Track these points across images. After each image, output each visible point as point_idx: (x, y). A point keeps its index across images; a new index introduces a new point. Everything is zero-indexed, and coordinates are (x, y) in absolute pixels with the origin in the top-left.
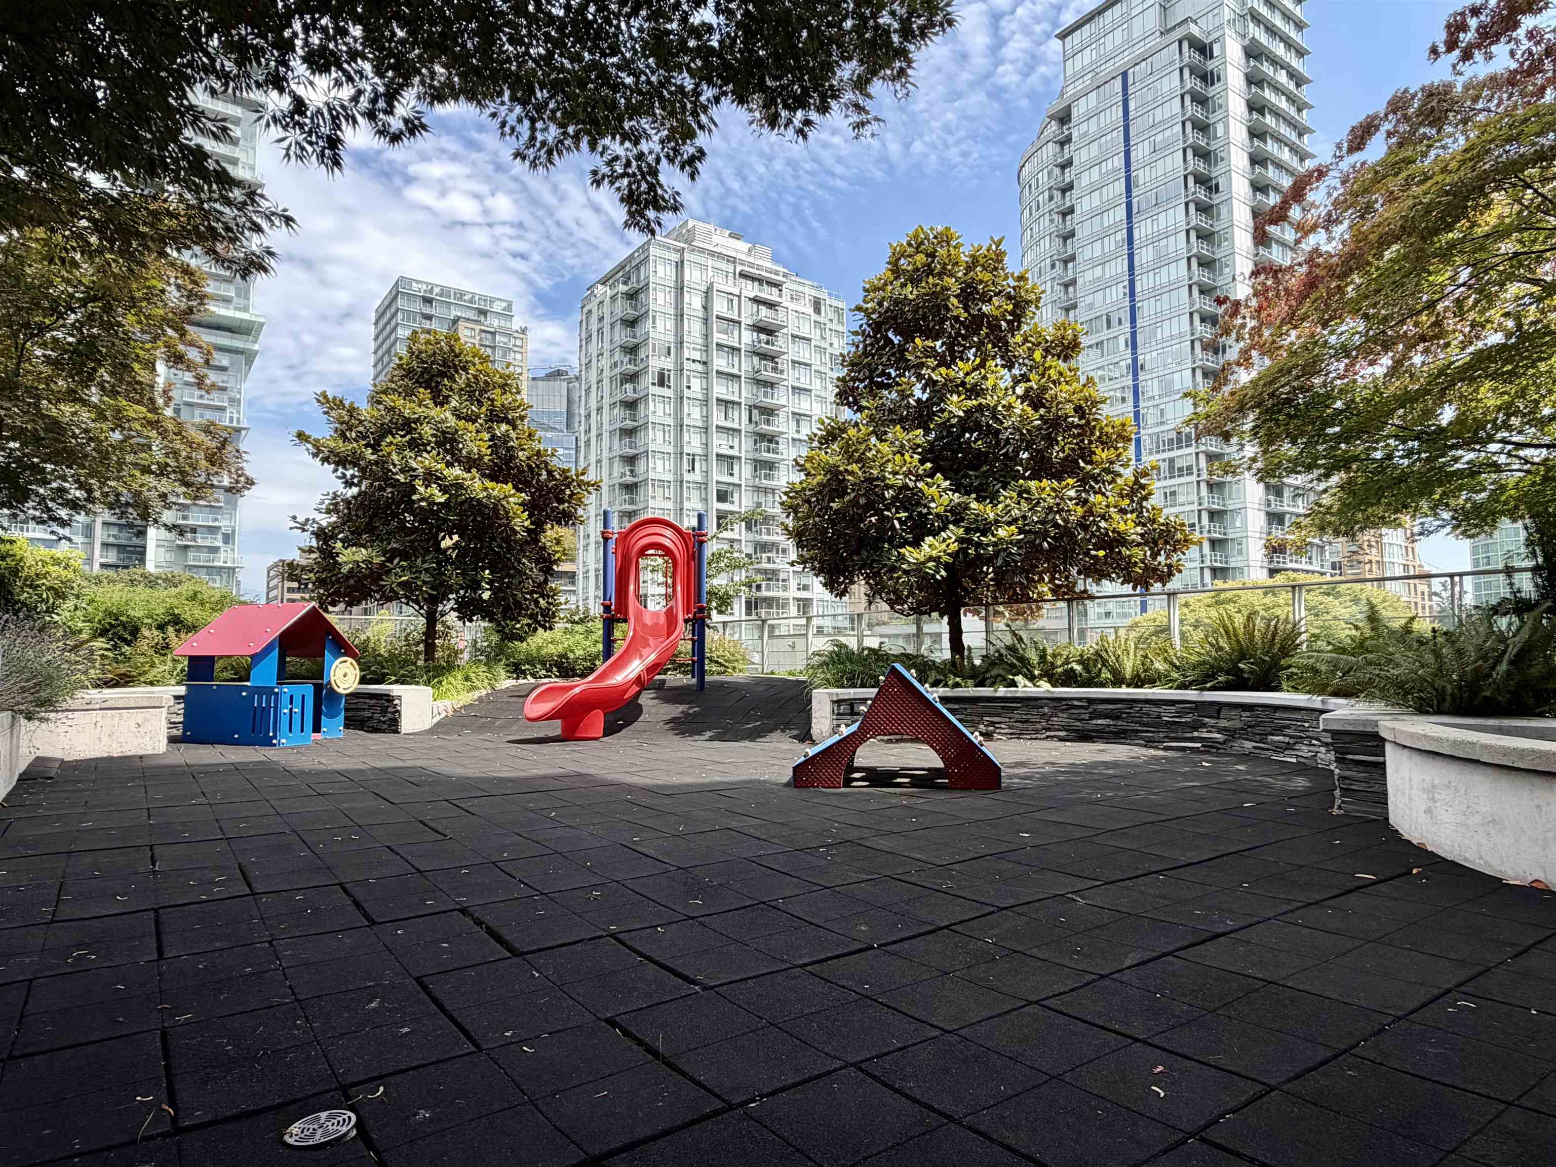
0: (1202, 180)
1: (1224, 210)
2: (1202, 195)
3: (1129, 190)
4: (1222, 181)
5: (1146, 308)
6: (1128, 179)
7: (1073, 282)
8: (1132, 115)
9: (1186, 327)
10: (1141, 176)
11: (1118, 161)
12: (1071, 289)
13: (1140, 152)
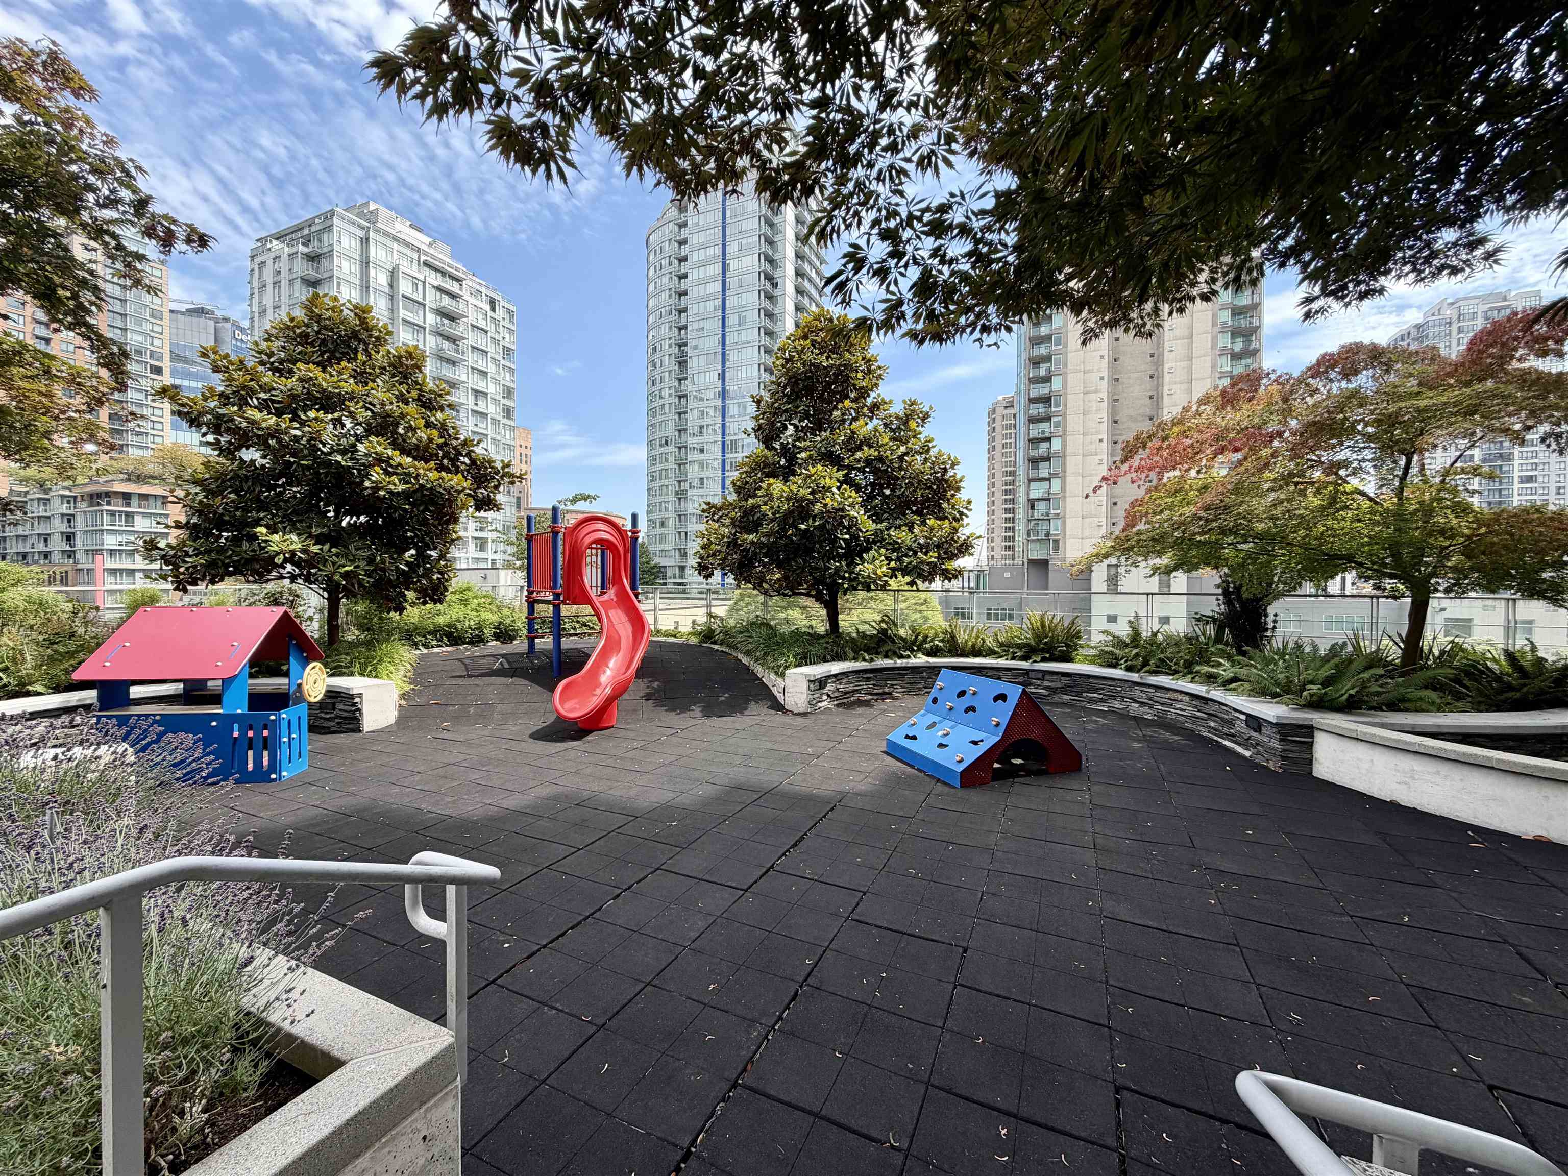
0: (769, 278)
1: (780, 302)
2: (768, 286)
3: (724, 273)
4: (779, 280)
5: (732, 356)
6: (724, 264)
7: (685, 327)
8: (728, 221)
9: (756, 373)
10: (733, 265)
11: (718, 250)
12: (683, 332)
13: (732, 248)
